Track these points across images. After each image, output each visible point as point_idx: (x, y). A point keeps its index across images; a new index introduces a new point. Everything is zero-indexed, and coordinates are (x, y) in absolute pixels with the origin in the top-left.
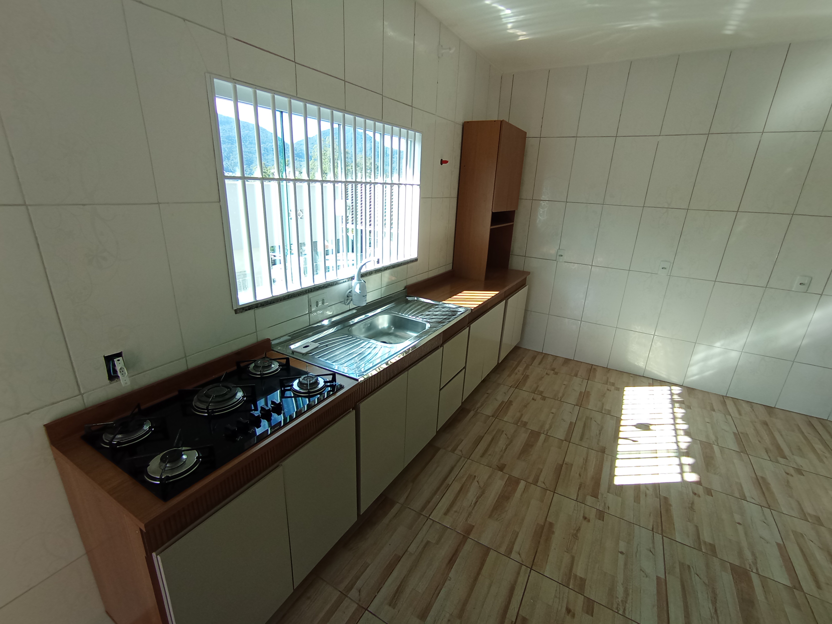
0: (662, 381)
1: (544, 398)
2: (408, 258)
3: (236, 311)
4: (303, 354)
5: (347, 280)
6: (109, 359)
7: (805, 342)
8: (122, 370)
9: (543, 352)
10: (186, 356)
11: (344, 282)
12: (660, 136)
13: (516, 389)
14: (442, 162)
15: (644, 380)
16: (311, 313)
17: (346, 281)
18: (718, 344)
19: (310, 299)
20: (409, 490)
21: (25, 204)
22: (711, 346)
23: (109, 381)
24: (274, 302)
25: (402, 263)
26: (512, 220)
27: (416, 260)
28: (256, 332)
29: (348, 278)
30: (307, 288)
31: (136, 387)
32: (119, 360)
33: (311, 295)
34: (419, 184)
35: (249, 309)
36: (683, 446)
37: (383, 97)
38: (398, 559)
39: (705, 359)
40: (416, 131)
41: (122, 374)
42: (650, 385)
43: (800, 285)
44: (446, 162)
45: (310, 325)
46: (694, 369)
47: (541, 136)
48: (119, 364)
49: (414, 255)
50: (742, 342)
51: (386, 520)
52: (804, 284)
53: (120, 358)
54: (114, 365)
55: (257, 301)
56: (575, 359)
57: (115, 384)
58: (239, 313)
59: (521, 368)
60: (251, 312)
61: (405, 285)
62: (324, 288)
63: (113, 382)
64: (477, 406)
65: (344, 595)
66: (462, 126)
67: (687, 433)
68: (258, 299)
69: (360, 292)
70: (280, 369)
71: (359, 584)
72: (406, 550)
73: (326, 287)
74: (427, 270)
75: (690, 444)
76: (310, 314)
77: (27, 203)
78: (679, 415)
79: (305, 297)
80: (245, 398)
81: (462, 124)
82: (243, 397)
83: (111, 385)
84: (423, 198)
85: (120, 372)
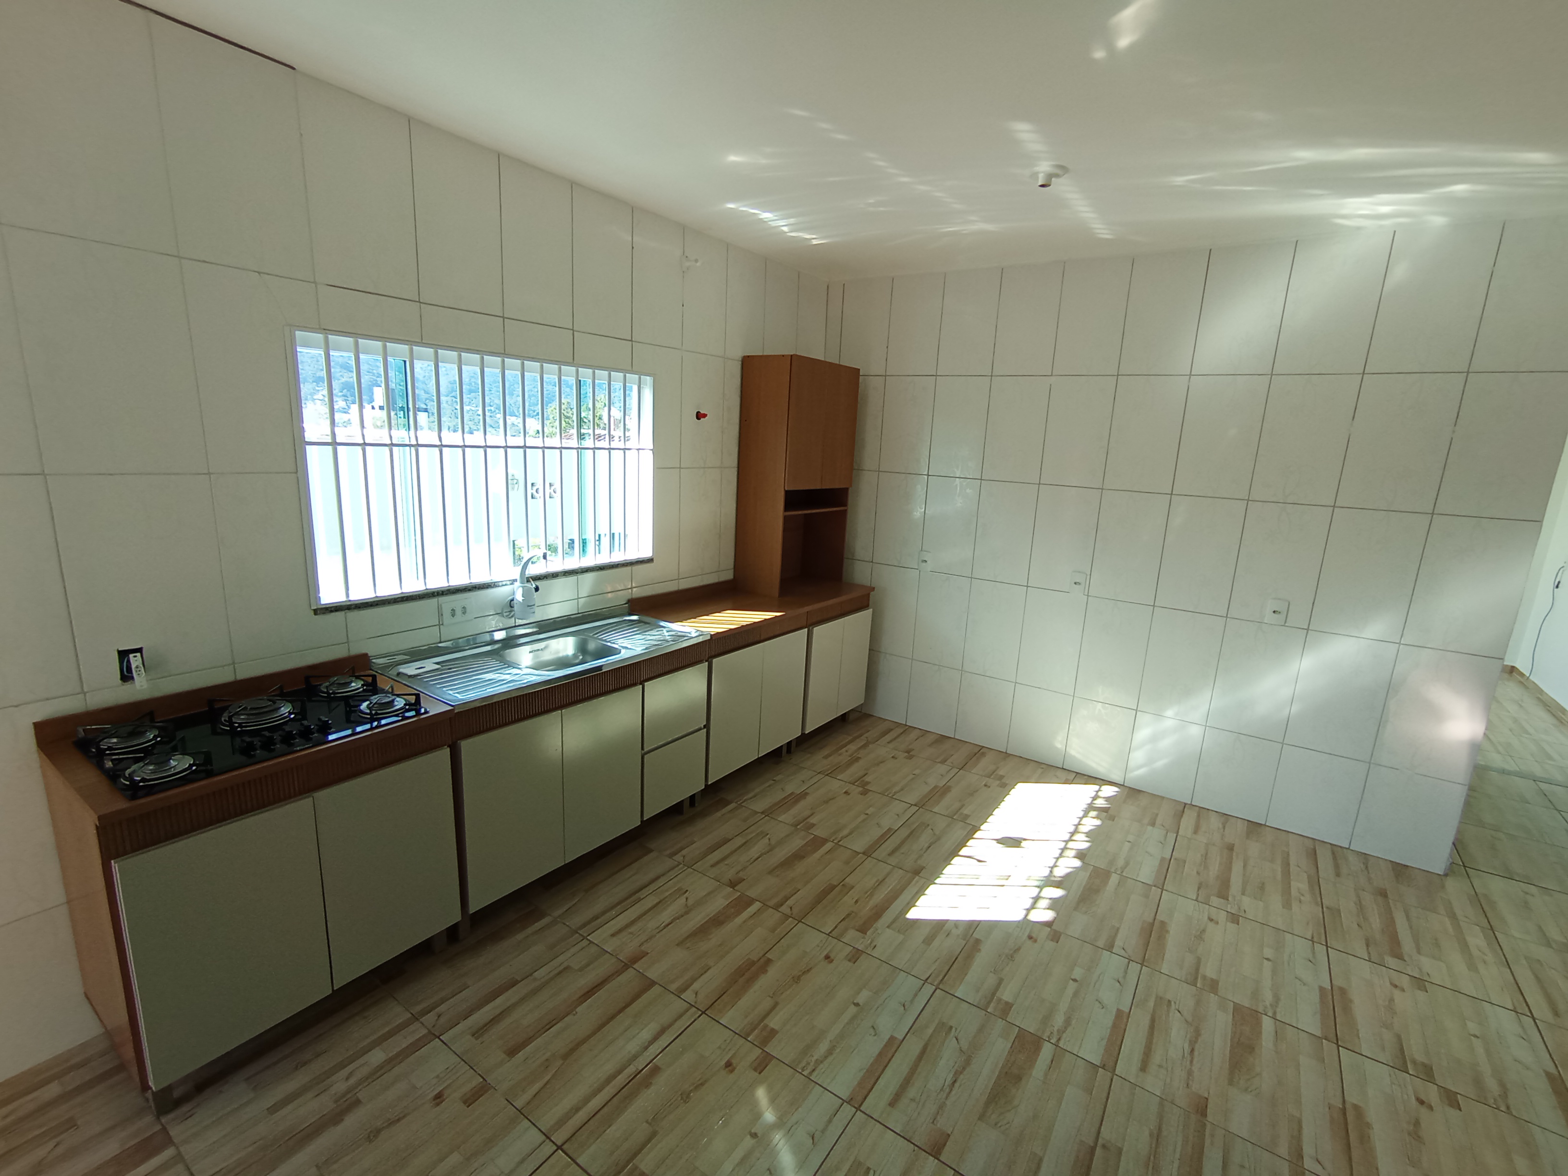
0: (1091, 776)
1: (865, 793)
2: (632, 555)
3: (316, 612)
4: (410, 676)
5: (508, 583)
6: (123, 655)
7: (1295, 708)
8: (138, 669)
9: (907, 724)
10: (234, 663)
11: (503, 585)
12: (1051, 375)
13: (827, 777)
14: (699, 416)
15: (1059, 773)
16: (442, 624)
17: (506, 585)
18: (1170, 713)
19: (441, 605)
20: (577, 900)
21: (43, 474)
22: (1159, 715)
23: (120, 682)
24: (377, 605)
25: (618, 564)
26: (845, 504)
27: (650, 560)
28: (348, 642)
29: (509, 581)
30: (436, 590)
31: (157, 694)
32: (135, 656)
33: (442, 599)
34: (652, 448)
35: (336, 611)
36: (1059, 872)
37: (575, 332)
38: (513, 983)
39: (1154, 739)
40: (640, 373)
41: (139, 674)
42: (1066, 782)
43: (1273, 614)
44: (705, 416)
45: (440, 642)
46: (1138, 757)
47: (887, 374)
48: (135, 661)
49: (647, 553)
50: (1204, 709)
51: (520, 936)
52: (1280, 612)
53: (138, 655)
54: (129, 661)
55: (350, 601)
56: (956, 737)
57: (128, 686)
58: (320, 614)
59: (852, 747)
60: (340, 615)
61: (629, 597)
62: (466, 591)
63: (126, 683)
64: (745, 798)
65: (415, 1018)
66: (740, 363)
67: (1081, 855)
68: (351, 598)
69: (523, 600)
70: (362, 689)
71: (442, 1008)
72: (531, 975)
73: (470, 590)
74: (677, 578)
75: (1075, 869)
76: (441, 626)
77: (46, 472)
78: (1084, 829)
79: (434, 601)
80: (292, 716)
81: (741, 359)
82: (290, 713)
83: (124, 687)
84: (659, 469)
85: (136, 671)
